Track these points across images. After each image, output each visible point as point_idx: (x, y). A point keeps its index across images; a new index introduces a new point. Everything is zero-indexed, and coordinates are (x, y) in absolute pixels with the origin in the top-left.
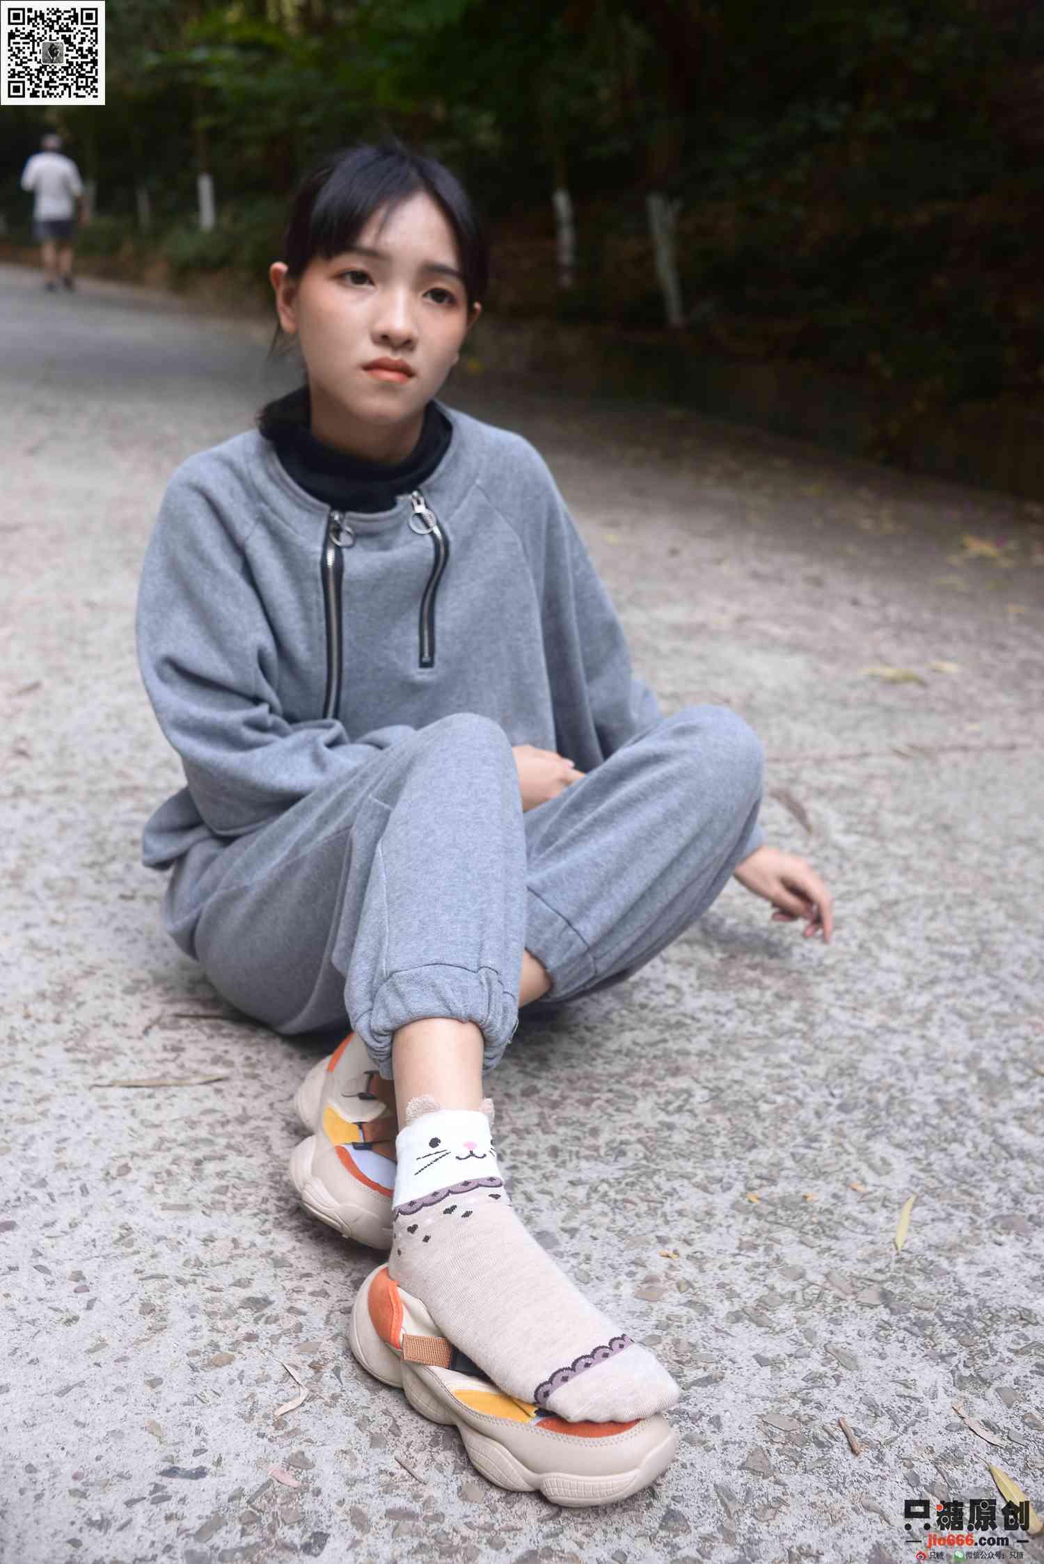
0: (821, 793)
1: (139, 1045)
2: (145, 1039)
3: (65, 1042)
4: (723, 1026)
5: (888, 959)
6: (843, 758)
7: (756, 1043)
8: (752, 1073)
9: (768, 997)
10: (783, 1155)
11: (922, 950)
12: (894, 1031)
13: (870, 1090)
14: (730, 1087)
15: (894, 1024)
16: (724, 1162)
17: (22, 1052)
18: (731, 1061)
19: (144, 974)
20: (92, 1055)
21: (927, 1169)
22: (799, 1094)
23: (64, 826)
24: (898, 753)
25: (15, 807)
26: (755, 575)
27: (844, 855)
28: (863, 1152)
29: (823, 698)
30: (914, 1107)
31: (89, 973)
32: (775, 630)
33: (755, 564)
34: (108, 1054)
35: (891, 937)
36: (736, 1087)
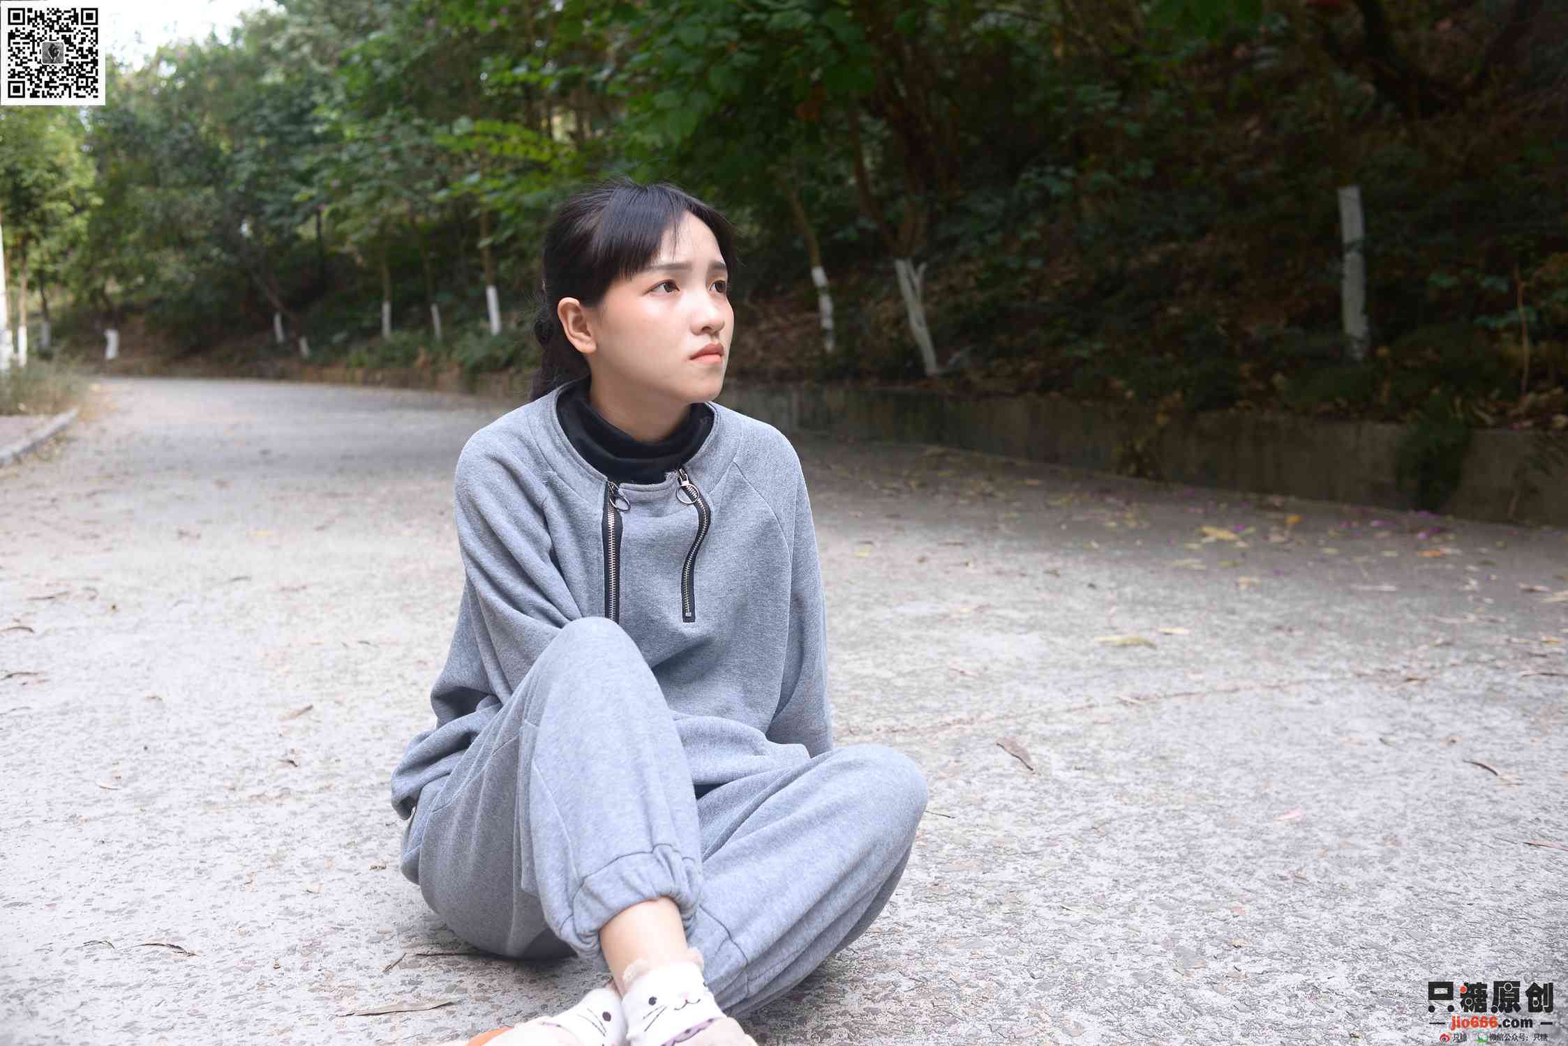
0: (1044, 739)
1: (379, 982)
2: (386, 977)
3: (311, 984)
4: (934, 929)
5: (1095, 866)
6: (1069, 711)
7: (964, 940)
8: (959, 965)
9: (979, 903)
10: (980, 1027)
11: (1131, 857)
12: (1096, 923)
13: (1070, 970)
14: (935, 977)
15: (1097, 917)
16: (924, 1036)
17: (270, 995)
18: (939, 957)
19: (389, 927)
20: (335, 993)
21: (1120, 1029)
22: (1001, 978)
23: (324, 817)
24: (1124, 703)
25: (280, 805)
26: (999, 573)
27: (1063, 787)
28: (1058, 1020)
29: (1055, 665)
30: (1110, 981)
31: (339, 928)
32: (1014, 614)
33: (1000, 564)
34: (351, 990)
35: (1102, 849)
36: (941, 977)
